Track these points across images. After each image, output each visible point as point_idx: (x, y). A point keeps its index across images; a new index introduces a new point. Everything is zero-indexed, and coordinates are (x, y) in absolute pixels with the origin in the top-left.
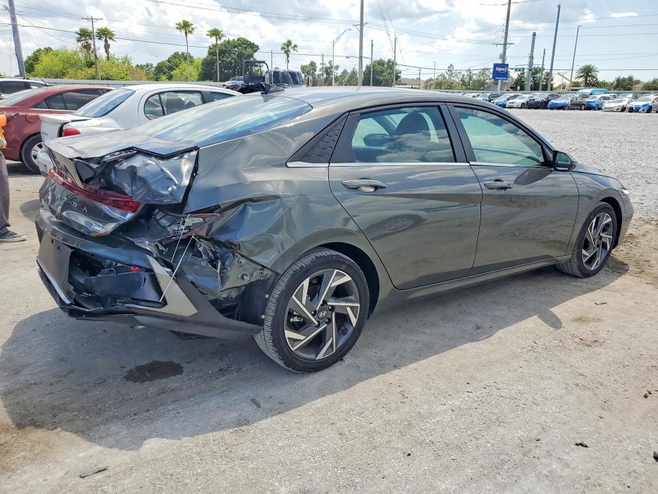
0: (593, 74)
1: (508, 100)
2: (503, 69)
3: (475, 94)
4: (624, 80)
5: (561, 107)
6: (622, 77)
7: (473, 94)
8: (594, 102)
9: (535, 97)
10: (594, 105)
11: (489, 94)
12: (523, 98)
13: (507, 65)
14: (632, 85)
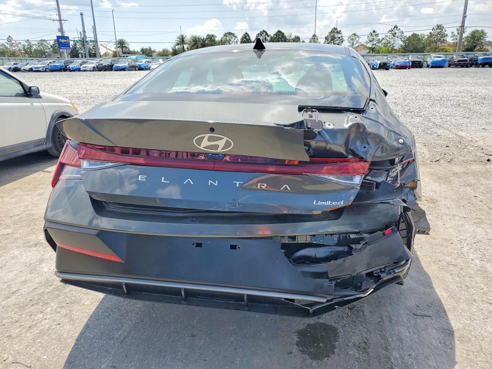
0: (126, 45)
1: (81, 65)
2: (65, 41)
3: (51, 61)
4: (146, 50)
5: (123, 69)
6: (144, 48)
7: (49, 61)
8: (142, 64)
9: (102, 62)
10: (143, 67)
11: (64, 61)
12: (93, 63)
13: (67, 38)
14: (152, 53)
